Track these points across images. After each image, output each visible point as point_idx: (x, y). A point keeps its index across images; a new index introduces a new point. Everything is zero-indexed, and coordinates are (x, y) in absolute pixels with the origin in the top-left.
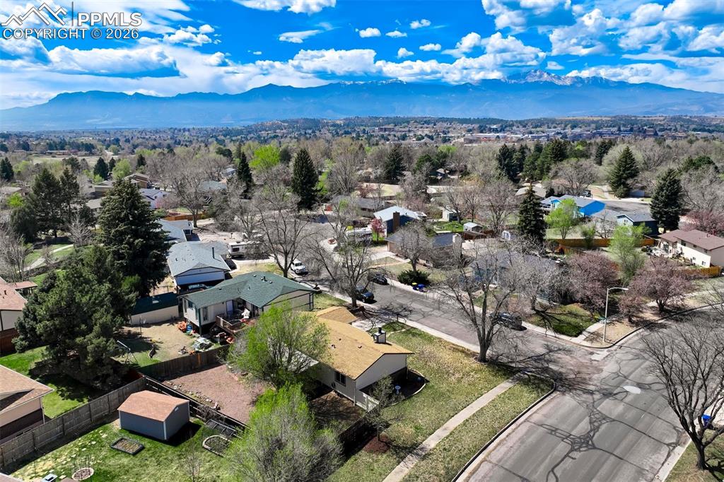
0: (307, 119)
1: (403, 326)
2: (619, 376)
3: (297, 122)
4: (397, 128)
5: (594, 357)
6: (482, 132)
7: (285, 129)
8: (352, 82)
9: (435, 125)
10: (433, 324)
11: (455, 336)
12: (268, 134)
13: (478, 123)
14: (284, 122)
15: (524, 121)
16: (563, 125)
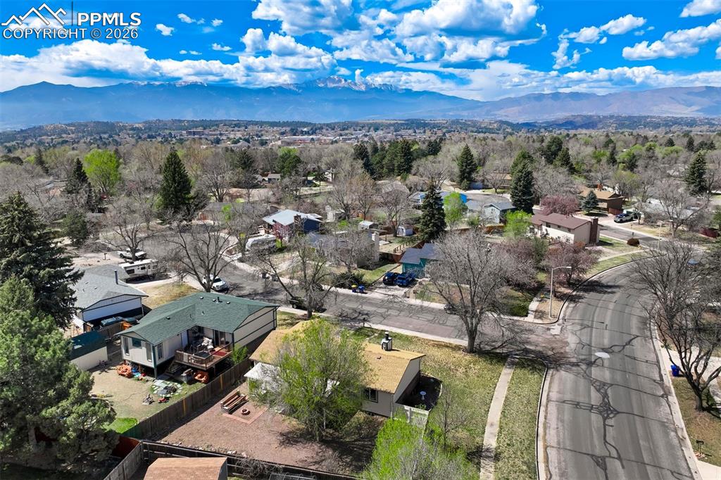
0: (99, 122)
1: (373, 331)
2: (584, 346)
3: (86, 126)
4: (206, 131)
5: (553, 332)
6: (295, 135)
7: (73, 133)
8: (146, 83)
9: (246, 128)
10: (398, 323)
11: (426, 332)
12: (52, 139)
13: (289, 126)
14: (69, 125)
15: (330, 124)
16: (367, 128)
